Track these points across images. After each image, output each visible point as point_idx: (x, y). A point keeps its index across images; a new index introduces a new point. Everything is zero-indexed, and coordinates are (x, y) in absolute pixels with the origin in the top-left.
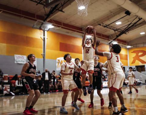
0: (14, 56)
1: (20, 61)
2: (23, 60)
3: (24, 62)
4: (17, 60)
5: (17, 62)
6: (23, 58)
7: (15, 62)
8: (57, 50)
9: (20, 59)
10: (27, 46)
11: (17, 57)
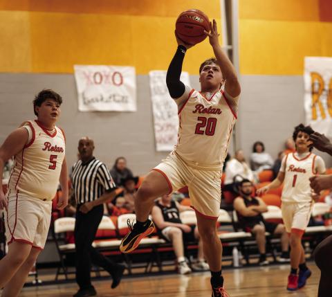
0: (72, 74)
1: (106, 96)
2: (121, 91)
3: (124, 100)
4: (89, 96)
5: (86, 103)
6: (118, 80)
7: (82, 108)
8: (306, 18)
9: (103, 90)
10: (136, 14)
11: (88, 77)
